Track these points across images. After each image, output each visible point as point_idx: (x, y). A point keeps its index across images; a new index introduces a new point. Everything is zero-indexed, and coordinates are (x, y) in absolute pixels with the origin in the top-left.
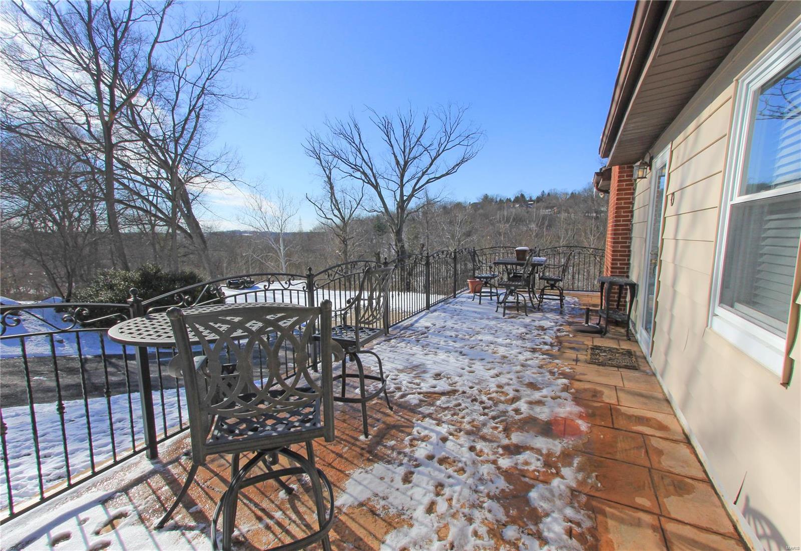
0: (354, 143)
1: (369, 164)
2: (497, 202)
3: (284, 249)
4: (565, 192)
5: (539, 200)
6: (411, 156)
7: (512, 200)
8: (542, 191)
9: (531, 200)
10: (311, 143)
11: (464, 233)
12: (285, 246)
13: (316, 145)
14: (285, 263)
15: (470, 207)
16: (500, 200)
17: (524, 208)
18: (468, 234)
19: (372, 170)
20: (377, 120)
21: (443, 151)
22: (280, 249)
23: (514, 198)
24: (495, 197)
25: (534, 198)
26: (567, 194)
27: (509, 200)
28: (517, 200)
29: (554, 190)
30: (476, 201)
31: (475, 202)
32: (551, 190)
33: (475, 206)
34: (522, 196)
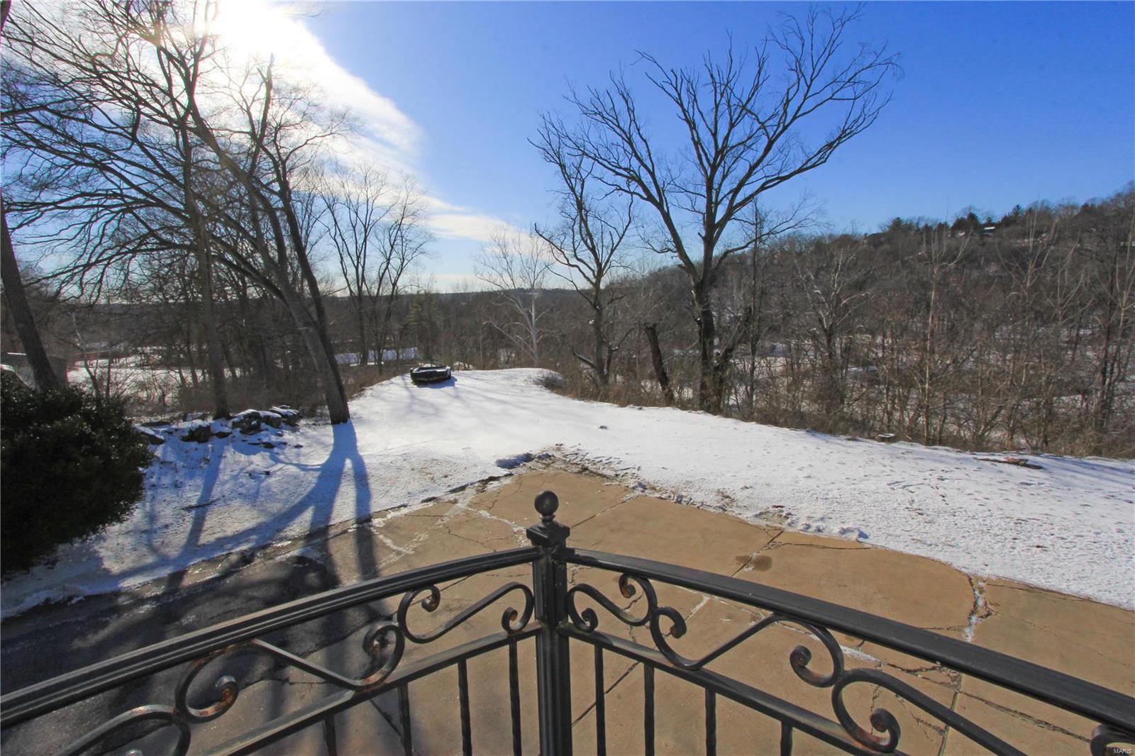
0: (619, 127)
1: (648, 163)
2: (919, 230)
3: (536, 316)
4: (1071, 203)
5: (1007, 221)
6: (733, 141)
7: (951, 224)
8: (1016, 205)
9: (989, 223)
10: (546, 136)
11: (849, 285)
12: (538, 312)
13: (554, 139)
14: (537, 338)
15: (865, 241)
16: (926, 227)
17: (977, 237)
18: (860, 286)
19: (652, 174)
20: (660, 78)
21: (794, 118)
22: (530, 316)
23: (954, 220)
24: (915, 222)
25: (998, 218)
26: (1073, 207)
27: (942, 227)
28: (960, 224)
29: (1043, 203)
30: (875, 230)
31: (875, 232)
32: (1035, 204)
33: (875, 240)
34: (972, 217)
